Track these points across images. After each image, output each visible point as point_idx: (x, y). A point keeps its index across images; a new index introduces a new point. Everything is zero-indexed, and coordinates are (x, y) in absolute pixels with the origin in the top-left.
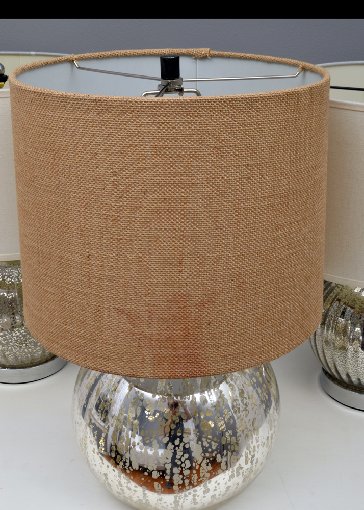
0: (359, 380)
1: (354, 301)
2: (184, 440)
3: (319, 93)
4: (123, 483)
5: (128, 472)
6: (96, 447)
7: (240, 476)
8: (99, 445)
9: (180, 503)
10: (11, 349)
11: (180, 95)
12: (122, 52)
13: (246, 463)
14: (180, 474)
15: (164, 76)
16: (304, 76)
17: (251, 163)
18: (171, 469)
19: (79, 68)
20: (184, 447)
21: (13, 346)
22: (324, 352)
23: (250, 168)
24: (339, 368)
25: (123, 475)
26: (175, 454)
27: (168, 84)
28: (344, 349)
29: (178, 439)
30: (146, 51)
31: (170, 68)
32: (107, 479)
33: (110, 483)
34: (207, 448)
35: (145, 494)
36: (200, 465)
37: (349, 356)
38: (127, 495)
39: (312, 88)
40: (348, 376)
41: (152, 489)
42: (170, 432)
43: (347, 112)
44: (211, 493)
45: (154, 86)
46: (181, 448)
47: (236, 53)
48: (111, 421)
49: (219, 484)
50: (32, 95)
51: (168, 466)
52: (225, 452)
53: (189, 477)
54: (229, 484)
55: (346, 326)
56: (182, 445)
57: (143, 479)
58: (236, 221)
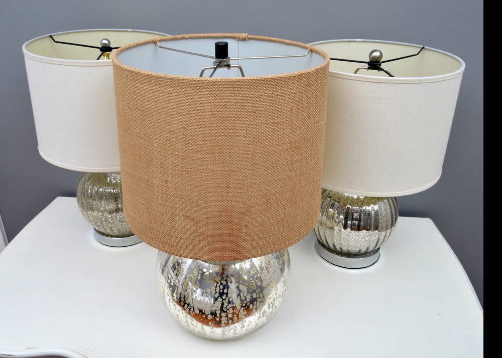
0: (341, 248)
1: (339, 199)
2: (228, 295)
3: (322, 72)
4: (188, 321)
5: (192, 315)
6: (171, 298)
7: (265, 317)
8: (173, 296)
9: (226, 334)
10: (116, 226)
11: (228, 69)
12: (189, 35)
13: (269, 309)
14: (226, 317)
15: (217, 56)
16: (311, 55)
17: (277, 121)
18: (220, 314)
19: (160, 47)
20: (229, 300)
21: (117, 224)
22: (319, 230)
23: (275, 124)
24: (328, 241)
25: (189, 316)
26: (223, 304)
27: (221, 62)
28: (332, 228)
29: (225, 295)
30: (205, 35)
31: (222, 51)
32: (178, 317)
33: (181, 320)
34: (244, 301)
35: (203, 329)
36: (239, 311)
37: (335, 234)
38: (191, 328)
39: (318, 69)
40: (334, 245)
41: (207, 324)
42: (220, 291)
43: (339, 79)
44: (246, 328)
45: (211, 62)
46: (227, 301)
47: (265, 37)
48: (181, 279)
49: (251, 322)
50: (127, 73)
51: (218, 312)
52: (255, 303)
53: (232, 319)
54: (257, 322)
55: (334, 214)
56: (227, 299)
57: (202, 320)
58: (265, 160)
